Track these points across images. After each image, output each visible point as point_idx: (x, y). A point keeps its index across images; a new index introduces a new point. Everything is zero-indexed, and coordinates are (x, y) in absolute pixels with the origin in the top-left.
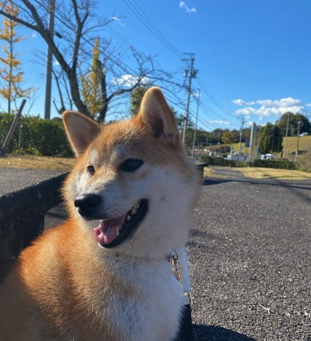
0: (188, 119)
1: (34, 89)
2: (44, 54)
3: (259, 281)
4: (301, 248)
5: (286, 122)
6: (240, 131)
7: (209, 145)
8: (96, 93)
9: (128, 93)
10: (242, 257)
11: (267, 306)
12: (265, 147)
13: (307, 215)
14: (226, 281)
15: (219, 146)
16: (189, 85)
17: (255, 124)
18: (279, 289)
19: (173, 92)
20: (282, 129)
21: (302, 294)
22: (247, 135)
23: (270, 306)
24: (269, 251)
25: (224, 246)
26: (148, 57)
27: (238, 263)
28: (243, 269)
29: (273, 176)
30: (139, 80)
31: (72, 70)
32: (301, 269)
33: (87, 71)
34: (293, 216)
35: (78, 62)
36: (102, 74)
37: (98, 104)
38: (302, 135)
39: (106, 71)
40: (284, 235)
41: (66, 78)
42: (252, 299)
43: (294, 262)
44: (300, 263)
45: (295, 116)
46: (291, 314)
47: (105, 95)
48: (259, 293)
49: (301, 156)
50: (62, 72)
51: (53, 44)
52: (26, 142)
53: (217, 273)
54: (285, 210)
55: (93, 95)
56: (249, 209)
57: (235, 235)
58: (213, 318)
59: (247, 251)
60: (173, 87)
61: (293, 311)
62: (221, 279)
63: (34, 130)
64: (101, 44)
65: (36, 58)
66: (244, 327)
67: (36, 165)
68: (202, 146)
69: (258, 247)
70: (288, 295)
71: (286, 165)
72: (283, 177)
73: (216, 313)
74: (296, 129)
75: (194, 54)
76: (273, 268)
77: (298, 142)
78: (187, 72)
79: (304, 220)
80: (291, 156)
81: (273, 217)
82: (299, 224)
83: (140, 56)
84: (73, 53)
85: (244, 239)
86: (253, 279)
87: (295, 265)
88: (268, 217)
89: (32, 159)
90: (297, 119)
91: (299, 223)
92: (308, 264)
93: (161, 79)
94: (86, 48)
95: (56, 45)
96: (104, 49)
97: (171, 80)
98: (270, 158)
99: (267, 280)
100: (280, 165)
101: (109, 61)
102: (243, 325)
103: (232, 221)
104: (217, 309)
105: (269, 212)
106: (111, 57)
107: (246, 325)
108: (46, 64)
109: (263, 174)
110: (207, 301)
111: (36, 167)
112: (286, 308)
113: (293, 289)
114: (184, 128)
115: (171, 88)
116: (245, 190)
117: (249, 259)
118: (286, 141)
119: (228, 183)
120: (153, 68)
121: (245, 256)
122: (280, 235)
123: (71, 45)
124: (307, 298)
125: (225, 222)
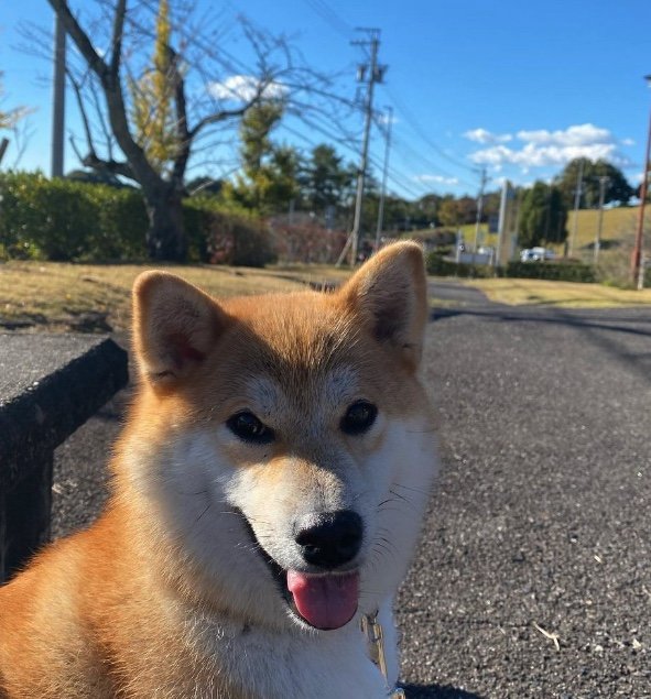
0: (367, 172)
1: (26, 110)
2: (48, 34)
3: (531, 566)
4: (618, 477)
5: (574, 179)
6: (477, 200)
7: (411, 230)
8: (163, 118)
9: (236, 119)
10: (491, 506)
11: (551, 629)
12: (531, 233)
13: (626, 395)
14: (461, 566)
15: (432, 231)
16: (367, 98)
17: (509, 185)
18: (576, 583)
19: (335, 117)
20: (566, 193)
21: (625, 593)
22: (491, 207)
23: (557, 628)
24: (549, 487)
25: (452, 477)
26: (277, 38)
27: (484, 521)
28: (497, 535)
29: (547, 300)
30: (260, 90)
31: (110, 69)
32: (618, 530)
33: (144, 70)
34: (597, 399)
35: (124, 51)
36: (178, 76)
37: (170, 141)
38: (609, 206)
39: (185, 69)
40: (580, 447)
41: (97, 85)
42: (519, 612)
43: (604, 514)
44: (617, 516)
45: (594, 167)
46: (605, 646)
47: (183, 125)
48: (533, 596)
49: (607, 253)
50: (88, 73)
51: (67, 12)
52: (12, 231)
53: (439, 547)
54: (578, 384)
55: (159, 122)
56: (502, 382)
57: (475, 449)
58: (437, 665)
59: (502, 490)
60: (334, 106)
61: (607, 639)
62: (450, 563)
63: (28, 204)
64: (173, 11)
65: (28, 43)
66: (504, 686)
67: (34, 286)
68: (395, 231)
69: (526, 477)
70: (595, 599)
71: (574, 273)
72: (569, 301)
73: (441, 652)
74: (597, 193)
75: (378, 31)
76: (559, 530)
77: (601, 221)
78: (363, 70)
79: (620, 408)
80: (587, 252)
81: (553, 402)
82: (610, 419)
83: (261, 38)
84: (111, 30)
85: (493, 458)
86: (520, 561)
87: (607, 521)
88: (543, 401)
89: (27, 271)
90: (598, 171)
91: (610, 414)
92: (633, 518)
93: (308, 88)
94: (141, 21)
95: (74, 12)
96: (182, 20)
97: (328, 91)
98: (542, 258)
99: (549, 562)
100: (562, 273)
101: (192, 48)
102: (503, 681)
103: (466, 415)
104: (444, 641)
105: (543, 389)
106: (198, 38)
107: (508, 680)
108: (53, 56)
109: (528, 294)
110: (421, 621)
111: (34, 290)
112: (592, 633)
113: (605, 583)
114: (359, 194)
115: (329, 108)
116: (491, 336)
117: (507, 508)
118: (576, 219)
119: (453, 319)
120: (289, 64)
121: (499, 501)
122: (571, 445)
123: (106, 12)
124: (636, 604)
125: (451, 417)
